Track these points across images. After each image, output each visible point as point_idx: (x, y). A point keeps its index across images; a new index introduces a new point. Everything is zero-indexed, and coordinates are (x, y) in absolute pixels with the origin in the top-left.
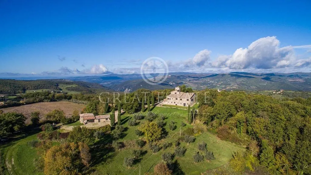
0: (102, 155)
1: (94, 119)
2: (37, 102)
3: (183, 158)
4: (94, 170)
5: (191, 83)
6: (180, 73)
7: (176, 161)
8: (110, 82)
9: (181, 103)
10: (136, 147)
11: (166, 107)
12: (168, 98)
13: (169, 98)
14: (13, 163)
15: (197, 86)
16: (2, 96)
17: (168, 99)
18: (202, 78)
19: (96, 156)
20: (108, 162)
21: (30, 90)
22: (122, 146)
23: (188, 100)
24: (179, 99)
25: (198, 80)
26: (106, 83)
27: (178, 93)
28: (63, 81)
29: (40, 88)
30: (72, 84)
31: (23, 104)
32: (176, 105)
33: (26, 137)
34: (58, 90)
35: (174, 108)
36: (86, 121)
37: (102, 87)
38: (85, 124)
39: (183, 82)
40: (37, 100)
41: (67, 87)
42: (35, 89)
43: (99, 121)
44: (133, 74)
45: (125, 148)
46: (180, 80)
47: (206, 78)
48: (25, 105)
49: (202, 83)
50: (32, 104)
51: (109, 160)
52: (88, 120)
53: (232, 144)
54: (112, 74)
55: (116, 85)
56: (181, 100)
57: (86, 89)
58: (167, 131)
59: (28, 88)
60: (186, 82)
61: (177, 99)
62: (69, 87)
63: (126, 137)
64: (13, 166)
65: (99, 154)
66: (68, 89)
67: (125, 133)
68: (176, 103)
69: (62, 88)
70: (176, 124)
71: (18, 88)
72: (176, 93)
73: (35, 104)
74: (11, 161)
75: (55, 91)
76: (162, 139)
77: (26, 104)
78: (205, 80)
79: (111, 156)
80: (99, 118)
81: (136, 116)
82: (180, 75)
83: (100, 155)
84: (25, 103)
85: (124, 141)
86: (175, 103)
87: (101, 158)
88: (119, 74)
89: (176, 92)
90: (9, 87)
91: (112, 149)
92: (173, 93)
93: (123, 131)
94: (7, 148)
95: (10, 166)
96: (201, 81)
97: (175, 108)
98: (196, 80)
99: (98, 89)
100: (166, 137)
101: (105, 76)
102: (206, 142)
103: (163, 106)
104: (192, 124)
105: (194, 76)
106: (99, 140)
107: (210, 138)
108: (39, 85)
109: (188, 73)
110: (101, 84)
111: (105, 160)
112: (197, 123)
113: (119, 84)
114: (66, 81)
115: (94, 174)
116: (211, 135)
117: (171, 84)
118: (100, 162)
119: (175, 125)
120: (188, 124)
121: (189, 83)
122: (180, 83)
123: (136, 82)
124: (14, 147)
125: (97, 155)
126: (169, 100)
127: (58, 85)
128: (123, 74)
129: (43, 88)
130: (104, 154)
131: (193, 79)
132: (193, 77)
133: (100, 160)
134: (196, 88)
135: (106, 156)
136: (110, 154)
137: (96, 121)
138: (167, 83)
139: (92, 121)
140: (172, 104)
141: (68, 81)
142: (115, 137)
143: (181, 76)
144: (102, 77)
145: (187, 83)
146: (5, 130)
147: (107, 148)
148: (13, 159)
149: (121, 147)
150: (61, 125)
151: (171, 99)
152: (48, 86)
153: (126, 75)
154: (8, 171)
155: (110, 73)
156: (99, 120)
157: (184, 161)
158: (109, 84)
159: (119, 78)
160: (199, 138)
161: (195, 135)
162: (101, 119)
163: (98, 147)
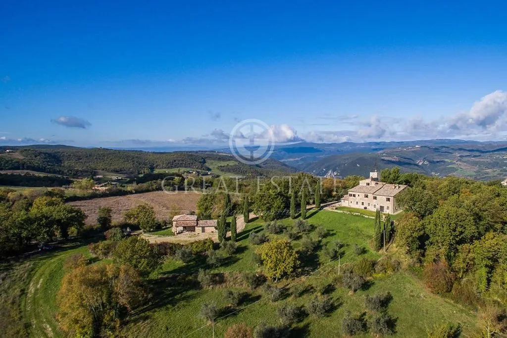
0: (175, 293)
1: (194, 227)
2: (153, 190)
3: (325, 321)
4: (146, 318)
5: (465, 162)
6: (442, 141)
7: (307, 326)
8: (298, 158)
9: (375, 205)
10: (245, 285)
11: (342, 212)
12: (351, 193)
13: (353, 193)
14: (39, 286)
15: (476, 168)
16: (119, 178)
17: (351, 195)
18: (489, 152)
19: (163, 292)
20: (178, 307)
21: (161, 168)
22: (219, 280)
23: (388, 200)
24: (371, 196)
25: (480, 156)
26: (291, 160)
27: (373, 184)
28: (214, 154)
29: (175, 167)
30: (229, 160)
31: (131, 193)
32: (365, 208)
33: (79, 246)
34: (204, 170)
35: (357, 214)
36: (181, 228)
37: (284, 167)
38: (177, 234)
39: (446, 160)
40: (154, 187)
41: (220, 165)
42: (168, 168)
43: (203, 231)
44: (345, 143)
45: (224, 285)
46: (440, 155)
47: (500, 152)
48: (134, 193)
49: (489, 163)
50: (144, 194)
51: (183, 303)
52: (185, 227)
53: (456, 304)
54: (304, 142)
55: (310, 164)
56: (375, 198)
57: (252, 170)
58: (320, 261)
59: (157, 166)
60: (454, 160)
61: (367, 196)
62: (223, 165)
63: (235, 264)
64: (37, 290)
65: (171, 290)
66: (222, 169)
67: (238, 256)
68: (365, 205)
69: (211, 167)
70: (346, 247)
71: (143, 166)
72: (368, 184)
73: (149, 193)
74: (37, 283)
75: (198, 172)
76: (302, 277)
77: (136, 193)
78: (497, 156)
79: (189, 297)
80: (203, 226)
81: (269, 225)
82: (440, 145)
83: (171, 292)
84: (134, 192)
85: (226, 271)
86: (363, 204)
87: (170, 299)
88: (316, 142)
89: (368, 181)
90: (132, 163)
91: (196, 285)
92: (363, 183)
93: (234, 253)
94: (44, 261)
95: (32, 290)
96: (486, 159)
97: (357, 216)
98: (475, 156)
99: (274, 170)
100: (312, 273)
101: (291, 147)
102: (393, 294)
103: (336, 209)
104: (380, 252)
105: (471, 149)
106: (184, 264)
107: (408, 285)
108: (175, 161)
109: (459, 142)
110: (282, 161)
111: (173, 303)
112: (392, 250)
113: (316, 161)
114: (221, 154)
115: (143, 324)
116: (414, 280)
117: (420, 164)
118: (165, 304)
119: (342, 250)
120: (372, 250)
121: (459, 163)
122: (438, 162)
123: (348, 159)
124: (52, 261)
125: (165, 291)
126: (352, 197)
127: (204, 162)
128: (324, 142)
129: (180, 167)
130: (180, 291)
131: (468, 153)
132: (469, 151)
133: (166, 301)
134: (474, 174)
135: (182, 295)
136: (190, 292)
137: (198, 230)
138: (412, 162)
139: (191, 229)
140: (357, 207)
141: (224, 154)
142: (211, 262)
143: (443, 147)
144: (287, 147)
145: (455, 162)
146: (45, 232)
147: (190, 282)
148: (41, 280)
149: (215, 282)
150: (141, 233)
151: (357, 196)
152: (188, 163)
153: (331, 145)
154: (26, 298)
155: (299, 141)
156: (203, 228)
157: (323, 327)
158: (297, 161)
159: (317, 151)
160: (382, 283)
161: (375, 275)
162: (207, 228)
163: (174, 278)
